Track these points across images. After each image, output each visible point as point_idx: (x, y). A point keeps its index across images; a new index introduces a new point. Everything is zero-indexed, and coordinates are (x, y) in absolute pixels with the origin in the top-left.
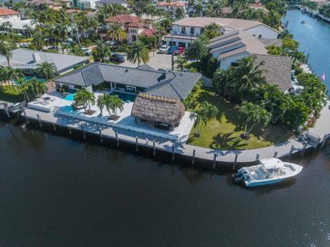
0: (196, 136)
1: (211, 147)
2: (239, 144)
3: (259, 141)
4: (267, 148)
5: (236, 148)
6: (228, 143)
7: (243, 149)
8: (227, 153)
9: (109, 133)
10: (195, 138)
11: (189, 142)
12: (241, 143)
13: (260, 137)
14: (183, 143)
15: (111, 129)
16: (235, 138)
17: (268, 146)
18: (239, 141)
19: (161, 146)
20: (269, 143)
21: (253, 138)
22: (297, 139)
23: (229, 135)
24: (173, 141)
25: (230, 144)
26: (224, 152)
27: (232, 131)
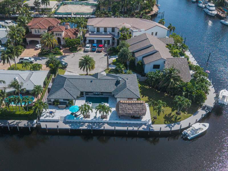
0: (155, 119)
1: (165, 123)
2: (177, 119)
3: (185, 114)
4: (190, 117)
5: (176, 121)
6: (172, 119)
7: (181, 121)
8: (174, 125)
9: (107, 127)
10: (155, 120)
11: (153, 123)
12: (178, 118)
13: (185, 112)
14: (151, 124)
15: (106, 124)
16: (174, 115)
17: (190, 116)
18: (177, 117)
19: (141, 129)
20: (190, 115)
21: (182, 114)
22: (201, 109)
23: (170, 114)
24: (145, 124)
25: (173, 119)
26: (173, 125)
27: (171, 112)
